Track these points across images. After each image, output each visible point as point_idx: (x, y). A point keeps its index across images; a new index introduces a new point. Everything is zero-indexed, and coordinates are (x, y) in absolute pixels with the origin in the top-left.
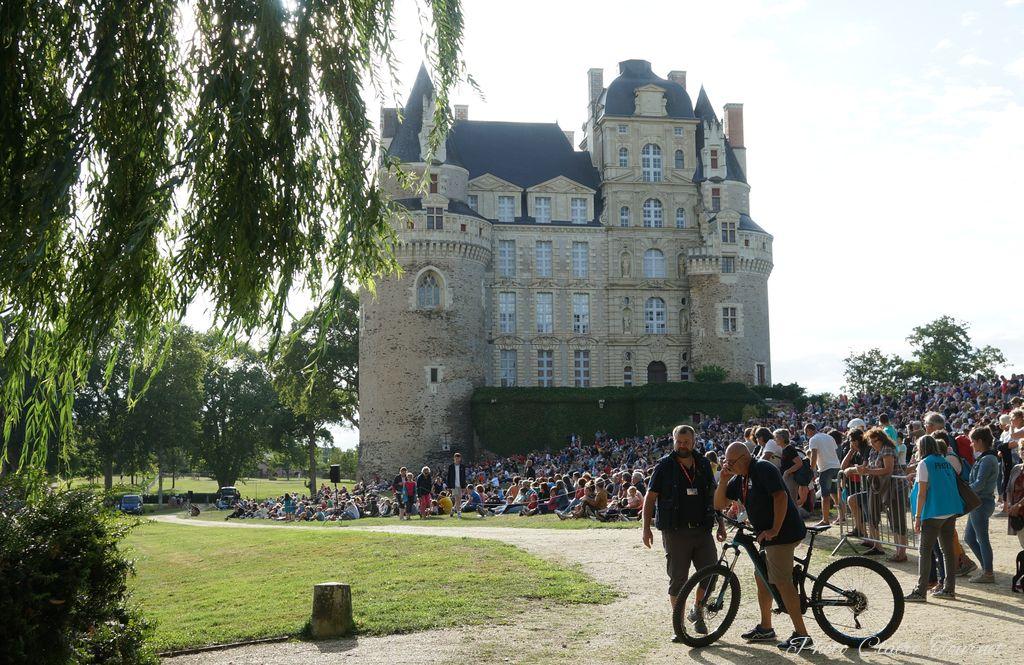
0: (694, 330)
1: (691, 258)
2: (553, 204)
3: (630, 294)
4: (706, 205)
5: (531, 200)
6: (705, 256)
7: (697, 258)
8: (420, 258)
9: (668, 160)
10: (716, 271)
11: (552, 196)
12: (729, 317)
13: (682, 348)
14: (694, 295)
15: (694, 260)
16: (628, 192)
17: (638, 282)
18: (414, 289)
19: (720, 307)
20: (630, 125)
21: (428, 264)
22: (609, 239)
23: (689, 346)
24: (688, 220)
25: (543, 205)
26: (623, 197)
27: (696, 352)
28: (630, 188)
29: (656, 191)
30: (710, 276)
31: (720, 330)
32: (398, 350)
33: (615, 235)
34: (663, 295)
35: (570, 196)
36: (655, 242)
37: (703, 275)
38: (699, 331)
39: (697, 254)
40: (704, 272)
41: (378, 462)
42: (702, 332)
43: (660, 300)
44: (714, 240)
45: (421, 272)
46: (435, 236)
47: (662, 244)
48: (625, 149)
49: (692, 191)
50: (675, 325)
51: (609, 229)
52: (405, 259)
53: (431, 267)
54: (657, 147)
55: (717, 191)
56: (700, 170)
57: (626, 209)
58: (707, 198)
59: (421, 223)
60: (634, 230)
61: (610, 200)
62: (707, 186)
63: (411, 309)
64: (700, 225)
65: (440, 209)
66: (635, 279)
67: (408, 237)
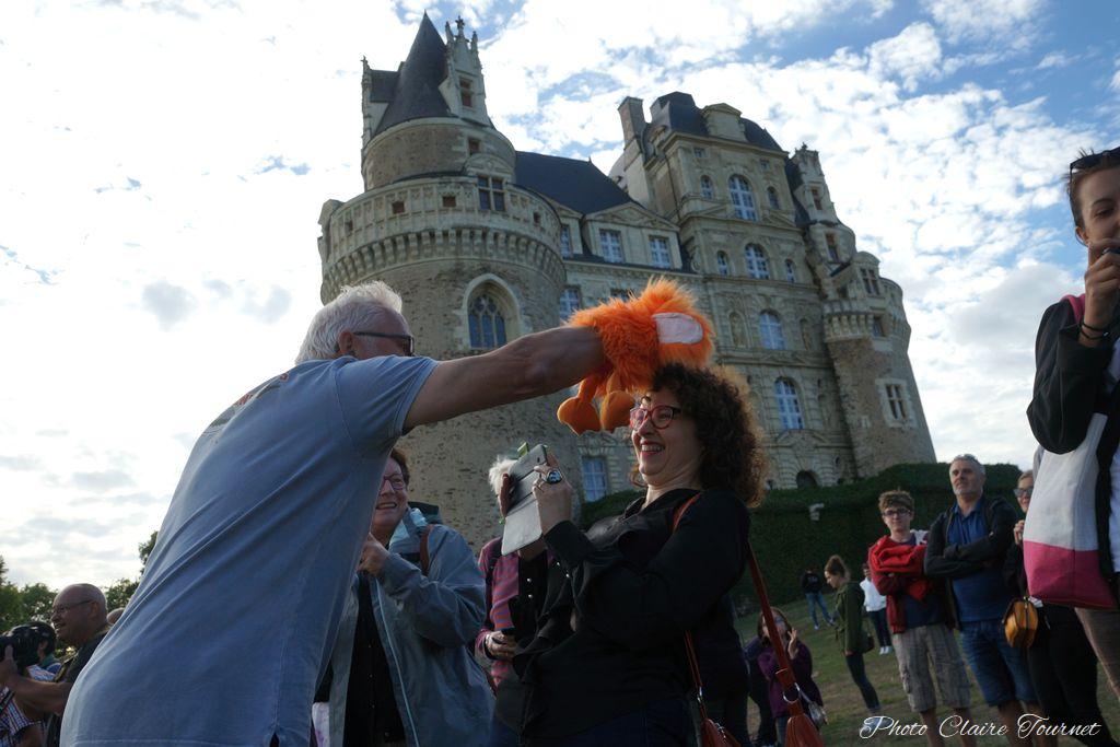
0: (851, 419)
1: (830, 317)
2: (625, 243)
3: (755, 371)
4: (823, 254)
5: (594, 230)
6: (849, 314)
7: (839, 316)
8: (470, 259)
9: (761, 197)
10: (867, 334)
11: (622, 229)
12: (895, 397)
13: (833, 451)
14: (841, 369)
15: (835, 319)
16: (722, 232)
17: (760, 354)
18: (463, 313)
19: (881, 383)
20: (708, 149)
21: (485, 270)
22: (711, 292)
23: (849, 446)
24: (802, 275)
25: (610, 242)
26: (717, 238)
27: (862, 451)
28: (722, 226)
29: (755, 234)
30: (858, 342)
31: (888, 416)
33: (718, 287)
34: (795, 374)
35: (646, 232)
36: (768, 300)
37: (849, 341)
38: (860, 420)
39: (837, 310)
40: (850, 335)
42: (866, 422)
43: (790, 383)
44: (856, 291)
45: (473, 284)
46: (495, 222)
47: (777, 304)
48: (706, 179)
49: (798, 238)
50: (817, 417)
51: (708, 279)
52: (442, 260)
53: (491, 276)
54: (744, 181)
55: (830, 237)
56: (802, 213)
57: (722, 255)
58: (823, 245)
59: (468, 198)
60: (740, 281)
61: (700, 240)
62: (819, 232)
63: (460, 348)
64: (817, 281)
65: (498, 182)
66: (754, 350)
67: (446, 221)
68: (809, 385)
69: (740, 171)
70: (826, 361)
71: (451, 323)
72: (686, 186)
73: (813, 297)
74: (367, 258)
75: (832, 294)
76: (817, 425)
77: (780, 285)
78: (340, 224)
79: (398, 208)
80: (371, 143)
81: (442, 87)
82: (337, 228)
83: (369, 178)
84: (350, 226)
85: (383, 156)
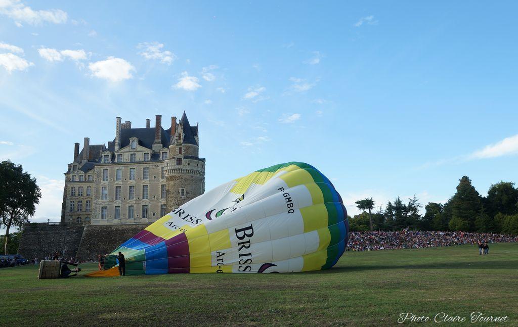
45: (202, 182)
52: (201, 177)
63: (201, 193)
67: (203, 170)
71: (201, 188)
74: (192, 172)
78: (186, 162)
79: (197, 165)
80: (185, 144)
81: (195, 137)
82: (184, 161)
83: (183, 151)
84: (189, 164)
85: (188, 149)
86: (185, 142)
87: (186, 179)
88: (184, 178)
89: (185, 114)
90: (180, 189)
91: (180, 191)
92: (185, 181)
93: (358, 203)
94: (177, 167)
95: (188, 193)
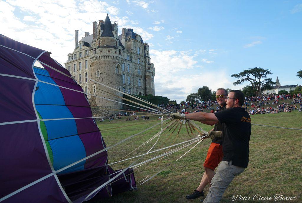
0: (147, 86)
1: (147, 72)
2: (125, 55)
3: (137, 77)
4: (147, 62)
6: (150, 72)
8: (117, 61)
9: (141, 51)
12: (152, 84)
14: (147, 79)
18: (116, 68)
19: (151, 82)
20: (136, 42)
21: (118, 63)
23: (146, 90)
24: (144, 64)
26: (135, 57)
28: (136, 55)
29: (140, 57)
30: (150, 76)
31: (151, 87)
32: (112, 83)
33: (134, 64)
35: (127, 54)
40: (149, 75)
41: (107, 111)
42: (149, 87)
43: (140, 80)
44: (151, 69)
45: (117, 64)
46: (120, 56)
47: (140, 68)
48: (135, 47)
49: (144, 58)
50: (143, 85)
51: (134, 63)
52: (114, 60)
53: (119, 64)
54: (139, 48)
55: (148, 59)
56: (145, 55)
57: (135, 59)
58: (147, 60)
59: (118, 53)
60: (137, 64)
61: (133, 56)
62: (147, 58)
63: (115, 73)
64: (145, 65)
65: (121, 50)
66: (137, 74)
67: (115, 55)
68: (142, 80)
69: (139, 46)
70: (145, 77)
71: (114, 69)
72: (133, 47)
73: (144, 68)
74: (104, 57)
75: (147, 68)
76: (142, 86)
77: (141, 65)
78: (99, 50)
79: (109, 51)
80: (102, 37)
81: (113, 31)
82: (98, 51)
83: (100, 42)
84: (101, 51)
85: (104, 40)
86: (102, 36)
87: (100, 64)
88: (98, 63)
89: (108, 17)
90: (97, 71)
91: (97, 73)
92: (99, 64)
93: (298, 73)
94: (94, 55)
95: (102, 74)
